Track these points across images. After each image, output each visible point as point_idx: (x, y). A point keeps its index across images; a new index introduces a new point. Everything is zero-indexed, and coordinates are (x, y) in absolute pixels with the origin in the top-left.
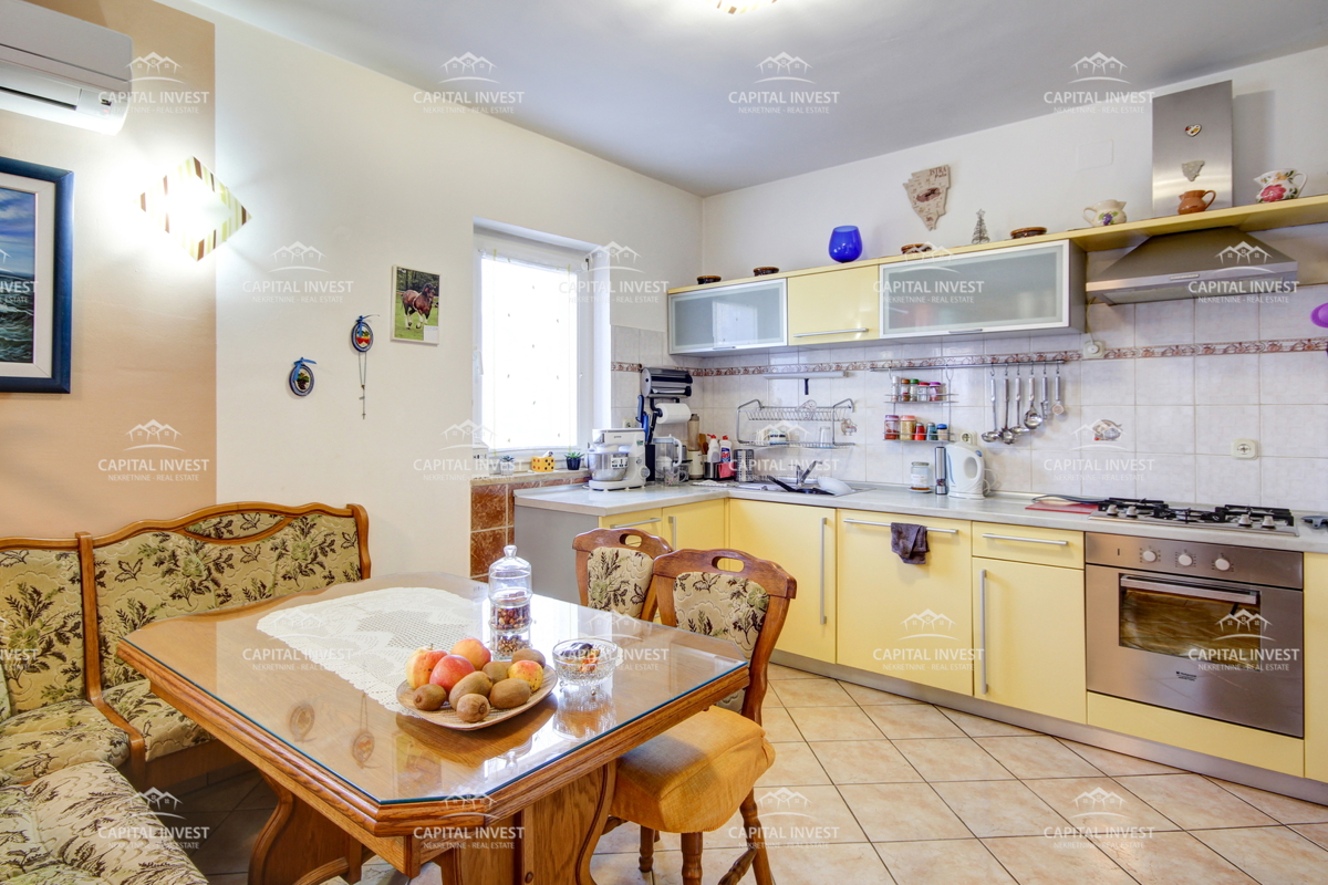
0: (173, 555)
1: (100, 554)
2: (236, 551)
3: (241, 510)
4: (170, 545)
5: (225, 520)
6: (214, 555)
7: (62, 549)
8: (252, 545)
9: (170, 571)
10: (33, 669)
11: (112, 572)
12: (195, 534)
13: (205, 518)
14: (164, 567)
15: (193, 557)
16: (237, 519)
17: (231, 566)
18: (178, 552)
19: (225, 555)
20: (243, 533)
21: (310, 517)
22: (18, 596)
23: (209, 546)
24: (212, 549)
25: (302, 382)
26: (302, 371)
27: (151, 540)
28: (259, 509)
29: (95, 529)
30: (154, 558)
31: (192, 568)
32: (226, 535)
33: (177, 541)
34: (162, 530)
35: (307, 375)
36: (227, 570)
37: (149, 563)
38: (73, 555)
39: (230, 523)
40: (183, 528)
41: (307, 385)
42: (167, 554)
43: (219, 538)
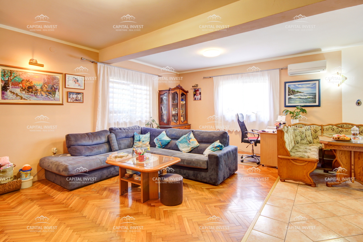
0: (334, 129)
1: (324, 127)
2: (344, 130)
3: (346, 124)
4: (333, 127)
5: (343, 125)
6: (340, 130)
7: (319, 126)
8: (347, 129)
9: (333, 131)
10: (315, 139)
11: (325, 129)
12: (338, 126)
13: (340, 124)
14: (332, 130)
15: (337, 129)
16: (345, 125)
17: (343, 132)
18: (335, 128)
19: (342, 130)
20: (346, 127)
21: (359, 127)
22: (314, 130)
23: (339, 128)
24: (340, 129)
25: (359, 104)
26: (359, 102)
27: (331, 126)
28: (349, 124)
29: (324, 124)
30: (331, 129)
31: (337, 131)
32: (343, 127)
33: (335, 127)
34: (333, 125)
35: (360, 102)
36: (342, 132)
37: (330, 129)
38: (320, 126)
39: (344, 125)
40: (336, 125)
41: (360, 104)
42: (333, 128)
43: (342, 127)
